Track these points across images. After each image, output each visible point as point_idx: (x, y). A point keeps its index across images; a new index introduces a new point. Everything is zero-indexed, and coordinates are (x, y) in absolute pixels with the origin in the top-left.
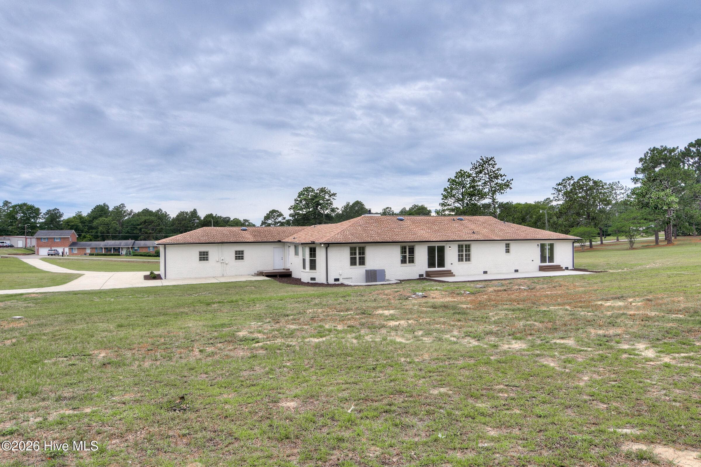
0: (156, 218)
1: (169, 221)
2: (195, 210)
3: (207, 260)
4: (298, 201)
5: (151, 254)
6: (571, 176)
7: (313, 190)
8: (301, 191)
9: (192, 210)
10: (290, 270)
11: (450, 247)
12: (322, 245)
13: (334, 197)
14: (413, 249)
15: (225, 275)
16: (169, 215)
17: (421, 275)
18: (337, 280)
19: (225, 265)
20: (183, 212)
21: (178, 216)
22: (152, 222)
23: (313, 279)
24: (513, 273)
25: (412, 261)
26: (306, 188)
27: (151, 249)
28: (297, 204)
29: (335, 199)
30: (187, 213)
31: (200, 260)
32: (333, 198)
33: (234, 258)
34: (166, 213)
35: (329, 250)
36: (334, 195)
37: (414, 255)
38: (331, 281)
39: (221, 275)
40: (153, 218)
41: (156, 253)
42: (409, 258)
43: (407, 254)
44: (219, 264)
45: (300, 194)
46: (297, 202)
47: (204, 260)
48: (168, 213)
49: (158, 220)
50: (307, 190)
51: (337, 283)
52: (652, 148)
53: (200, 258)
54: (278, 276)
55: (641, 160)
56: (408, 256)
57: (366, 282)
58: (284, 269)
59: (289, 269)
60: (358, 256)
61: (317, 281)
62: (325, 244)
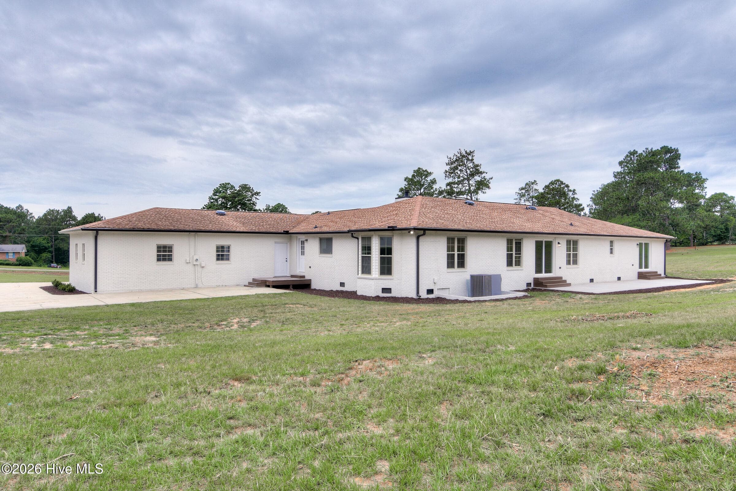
0: (15, 217)
1: (32, 222)
2: (70, 208)
3: (170, 260)
4: (213, 199)
5: (11, 263)
6: (535, 181)
7: (233, 187)
8: (217, 188)
9: (66, 208)
10: (307, 278)
11: (559, 243)
12: (412, 232)
13: (258, 197)
14: (520, 243)
15: (200, 285)
16: (31, 214)
17: (529, 284)
18: (430, 291)
19: (199, 269)
20: (53, 211)
21: (45, 215)
22: (9, 221)
23: (386, 290)
24: (616, 282)
25: (518, 263)
26: (223, 184)
27: (11, 256)
28: (211, 203)
29: (258, 199)
30: (58, 211)
31: (159, 260)
32: (256, 198)
33: (215, 257)
34: (28, 211)
35: (421, 239)
36: (257, 194)
37: (520, 254)
38: (424, 295)
39: (193, 286)
40: (10, 216)
41: (17, 260)
42: (516, 257)
43: (514, 252)
44: (190, 267)
45: (216, 192)
46: (212, 201)
47: (164, 260)
48: (30, 211)
49: (18, 219)
50: (225, 186)
51: (431, 296)
52: (632, 151)
53: (158, 256)
54: (291, 287)
55: (621, 163)
56: (514, 255)
57: (473, 295)
58: (292, 276)
59: (304, 277)
60: (456, 253)
61: (394, 294)
62: (415, 229)
